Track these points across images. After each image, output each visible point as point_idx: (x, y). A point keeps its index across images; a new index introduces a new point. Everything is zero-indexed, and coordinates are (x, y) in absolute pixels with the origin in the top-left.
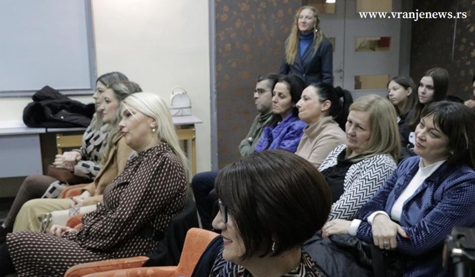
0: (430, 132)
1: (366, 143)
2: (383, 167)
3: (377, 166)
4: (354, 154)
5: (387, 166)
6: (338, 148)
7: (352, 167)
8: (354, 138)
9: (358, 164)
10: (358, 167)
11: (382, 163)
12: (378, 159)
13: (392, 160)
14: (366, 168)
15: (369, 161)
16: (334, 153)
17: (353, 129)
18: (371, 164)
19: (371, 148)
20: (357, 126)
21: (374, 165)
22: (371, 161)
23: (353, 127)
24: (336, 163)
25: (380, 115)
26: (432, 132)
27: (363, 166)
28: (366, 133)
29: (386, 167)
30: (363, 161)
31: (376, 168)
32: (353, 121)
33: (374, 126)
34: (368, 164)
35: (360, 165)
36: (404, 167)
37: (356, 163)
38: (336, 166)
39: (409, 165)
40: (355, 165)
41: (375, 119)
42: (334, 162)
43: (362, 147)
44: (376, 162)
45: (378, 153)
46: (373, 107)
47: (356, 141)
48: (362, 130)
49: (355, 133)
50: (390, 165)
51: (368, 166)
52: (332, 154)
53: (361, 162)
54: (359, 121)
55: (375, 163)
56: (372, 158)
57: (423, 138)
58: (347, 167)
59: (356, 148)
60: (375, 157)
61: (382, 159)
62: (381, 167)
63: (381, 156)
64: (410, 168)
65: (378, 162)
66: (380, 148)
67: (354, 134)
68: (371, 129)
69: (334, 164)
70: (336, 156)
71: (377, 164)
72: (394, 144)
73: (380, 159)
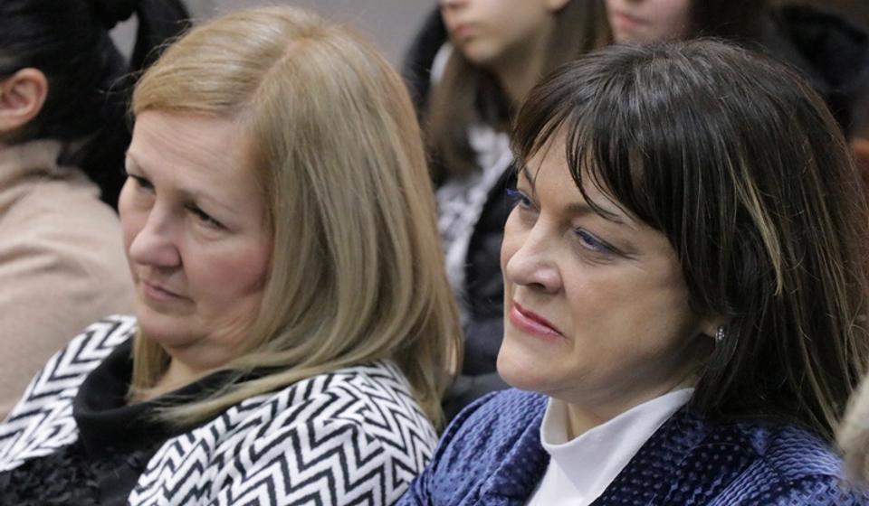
0: (571, 232)
1: (247, 304)
2: (349, 450)
3: (314, 444)
4: (179, 376)
5: (369, 439)
6: (90, 335)
7: (167, 451)
8: (172, 283)
9: (203, 433)
10: (200, 454)
11: (338, 424)
12: (319, 398)
13: (406, 405)
14: (244, 455)
15: (264, 412)
16: (65, 368)
17: (161, 229)
18: (275, 431)
19: (277, 334)
20: (187, 206)
21: (294, 434)
22: (274, 413)
23: (158, 213)
24: (69, 435)
25: (313, 135)
26: (580, 233)
27: (228, 447)
28: (239, 248)
29: (365, 450)
30: (232, 412)
31: (308, 454)
32: (155, 180)
33: (285, 203)
34: (261, 434)
35: (210, 440)
36: (468, 449)
37: (188, 429)
38: (69, 451)
39: (498, 439)
40: (183, 439)
41: (289, 161)
42: (58, 429)
43: (223, 330)
44: (309, 422)
45: (319, 363)
46: (269, 88)
47: (184, 300)
48: (218, 234)
49: (177, 251)
50: (395, 436)
51: (260, 445)
52: (52, 378)
53: (219, 423)
54: (191, 180)
55: (300, 425)
56: (283, 396)
57: (544, 276)
58: (138, 455)
59: (187, 343)
60: (302, 386)
61: (346, 398)
62: (340, 449)
63: (338, 380)
64: (500, 456)
65: (318, 422)
66: (334, 335)
67: (169, 258)
68: (268, 219)
69: (56, 442)
70: (72, 388)
71: (312, 433)
72: (411, 308)
73: (334, 398)
